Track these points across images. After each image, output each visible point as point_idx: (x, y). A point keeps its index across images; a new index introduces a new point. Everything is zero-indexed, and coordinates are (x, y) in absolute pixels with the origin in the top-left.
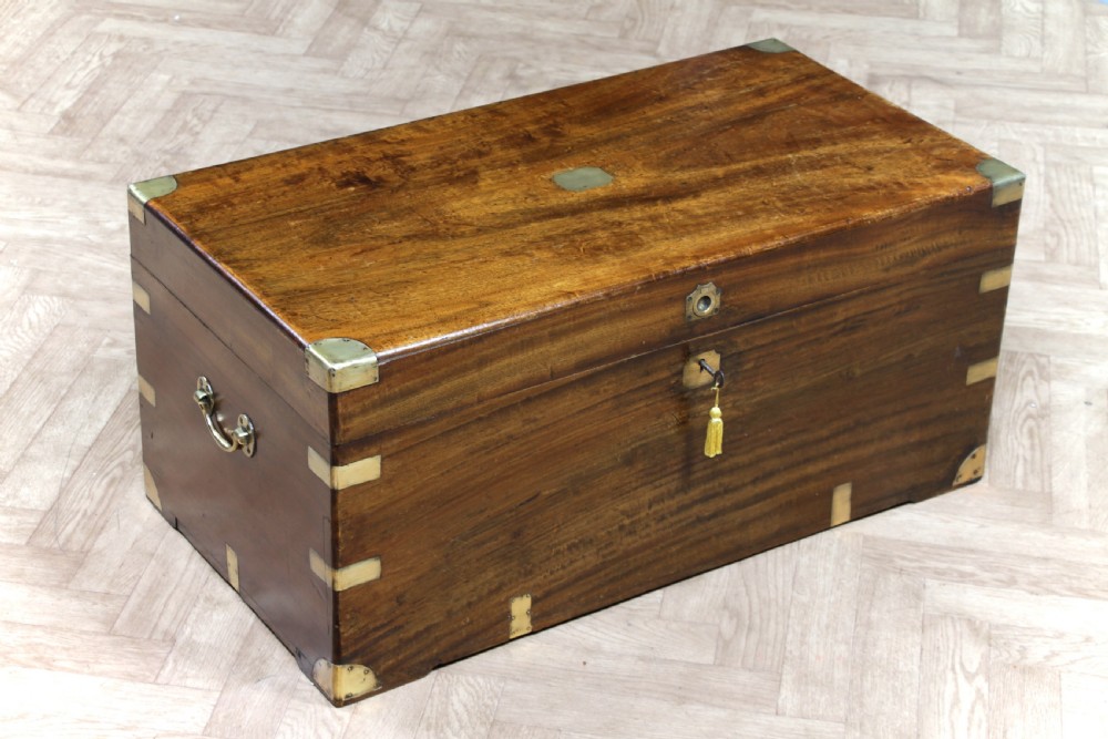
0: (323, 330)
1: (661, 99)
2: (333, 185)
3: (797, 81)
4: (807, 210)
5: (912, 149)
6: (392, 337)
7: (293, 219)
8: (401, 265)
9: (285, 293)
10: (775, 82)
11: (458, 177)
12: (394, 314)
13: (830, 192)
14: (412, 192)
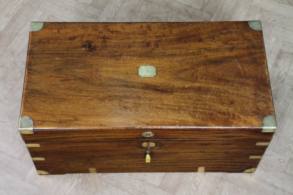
0: (28, 111)
1: (200, 40)
2: (81, 45)
3: (248, 48)
4: (197, 116)
5: (253, 99)
6: (43, 123)
7: (58, 57)
8: (69, 91)
9: (32, 90)
10: (240, 45)
11: (115, 56)
12: (50, 113)
13: (210, 109)
14: (97, 57)
